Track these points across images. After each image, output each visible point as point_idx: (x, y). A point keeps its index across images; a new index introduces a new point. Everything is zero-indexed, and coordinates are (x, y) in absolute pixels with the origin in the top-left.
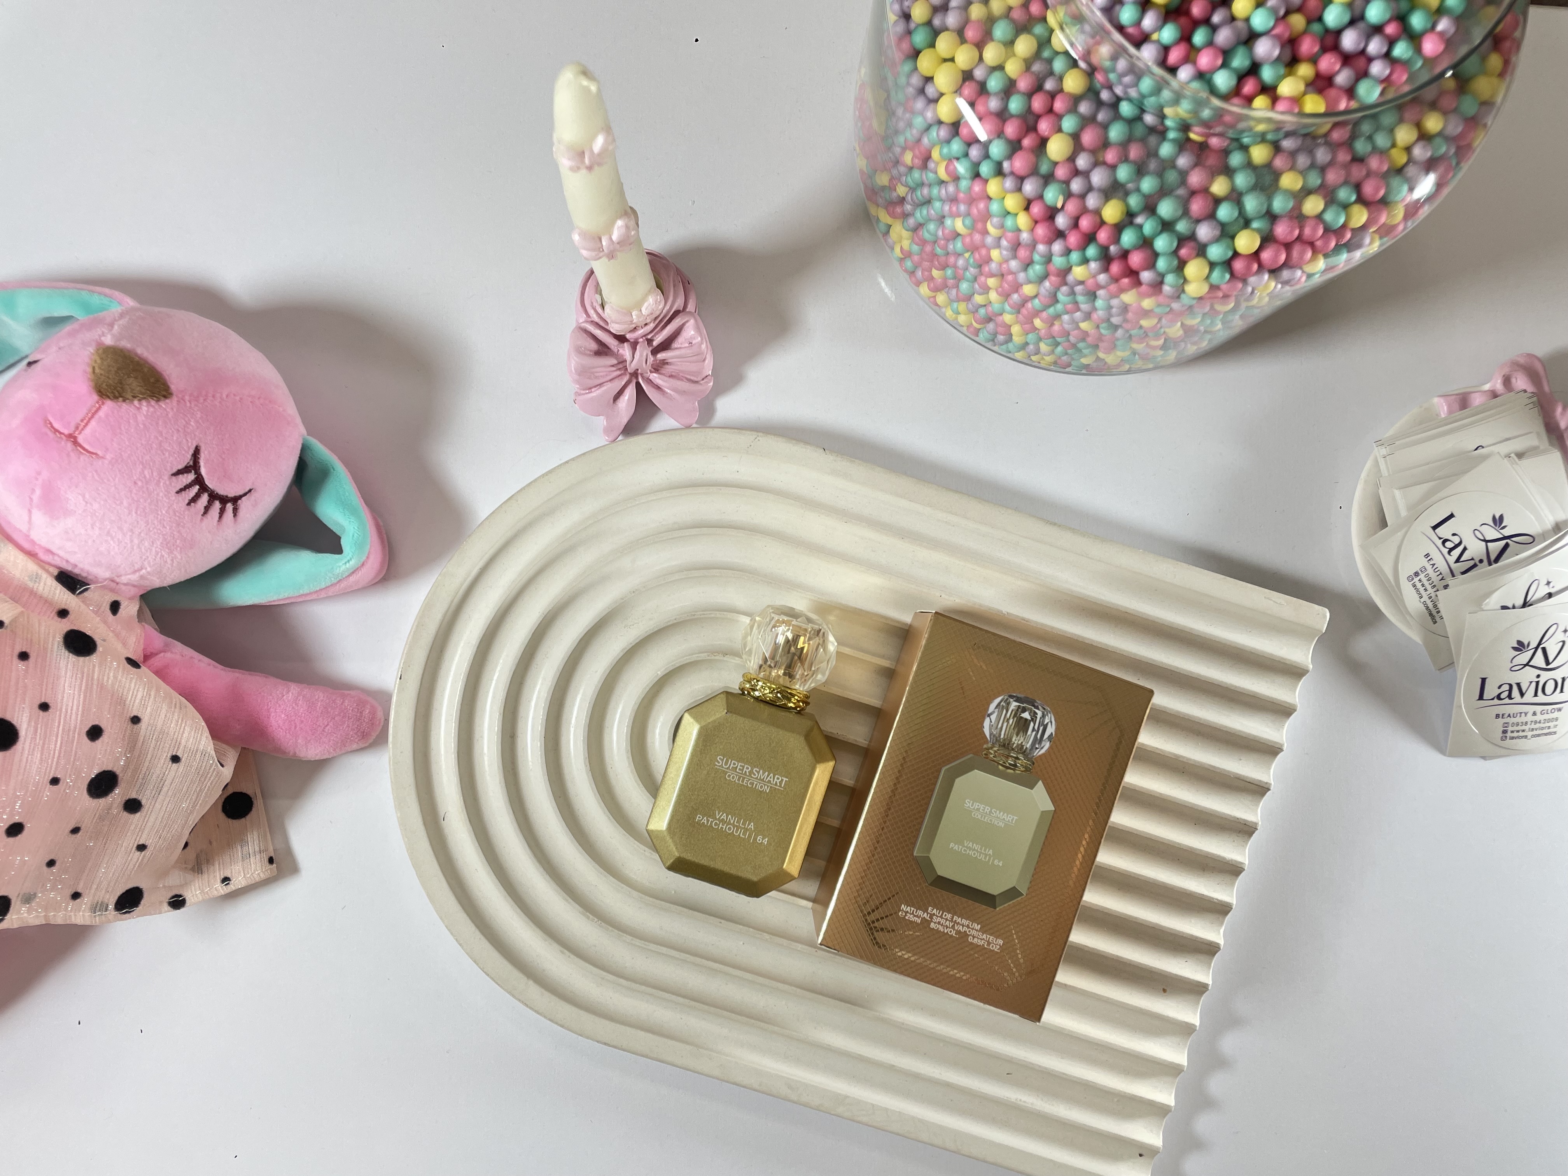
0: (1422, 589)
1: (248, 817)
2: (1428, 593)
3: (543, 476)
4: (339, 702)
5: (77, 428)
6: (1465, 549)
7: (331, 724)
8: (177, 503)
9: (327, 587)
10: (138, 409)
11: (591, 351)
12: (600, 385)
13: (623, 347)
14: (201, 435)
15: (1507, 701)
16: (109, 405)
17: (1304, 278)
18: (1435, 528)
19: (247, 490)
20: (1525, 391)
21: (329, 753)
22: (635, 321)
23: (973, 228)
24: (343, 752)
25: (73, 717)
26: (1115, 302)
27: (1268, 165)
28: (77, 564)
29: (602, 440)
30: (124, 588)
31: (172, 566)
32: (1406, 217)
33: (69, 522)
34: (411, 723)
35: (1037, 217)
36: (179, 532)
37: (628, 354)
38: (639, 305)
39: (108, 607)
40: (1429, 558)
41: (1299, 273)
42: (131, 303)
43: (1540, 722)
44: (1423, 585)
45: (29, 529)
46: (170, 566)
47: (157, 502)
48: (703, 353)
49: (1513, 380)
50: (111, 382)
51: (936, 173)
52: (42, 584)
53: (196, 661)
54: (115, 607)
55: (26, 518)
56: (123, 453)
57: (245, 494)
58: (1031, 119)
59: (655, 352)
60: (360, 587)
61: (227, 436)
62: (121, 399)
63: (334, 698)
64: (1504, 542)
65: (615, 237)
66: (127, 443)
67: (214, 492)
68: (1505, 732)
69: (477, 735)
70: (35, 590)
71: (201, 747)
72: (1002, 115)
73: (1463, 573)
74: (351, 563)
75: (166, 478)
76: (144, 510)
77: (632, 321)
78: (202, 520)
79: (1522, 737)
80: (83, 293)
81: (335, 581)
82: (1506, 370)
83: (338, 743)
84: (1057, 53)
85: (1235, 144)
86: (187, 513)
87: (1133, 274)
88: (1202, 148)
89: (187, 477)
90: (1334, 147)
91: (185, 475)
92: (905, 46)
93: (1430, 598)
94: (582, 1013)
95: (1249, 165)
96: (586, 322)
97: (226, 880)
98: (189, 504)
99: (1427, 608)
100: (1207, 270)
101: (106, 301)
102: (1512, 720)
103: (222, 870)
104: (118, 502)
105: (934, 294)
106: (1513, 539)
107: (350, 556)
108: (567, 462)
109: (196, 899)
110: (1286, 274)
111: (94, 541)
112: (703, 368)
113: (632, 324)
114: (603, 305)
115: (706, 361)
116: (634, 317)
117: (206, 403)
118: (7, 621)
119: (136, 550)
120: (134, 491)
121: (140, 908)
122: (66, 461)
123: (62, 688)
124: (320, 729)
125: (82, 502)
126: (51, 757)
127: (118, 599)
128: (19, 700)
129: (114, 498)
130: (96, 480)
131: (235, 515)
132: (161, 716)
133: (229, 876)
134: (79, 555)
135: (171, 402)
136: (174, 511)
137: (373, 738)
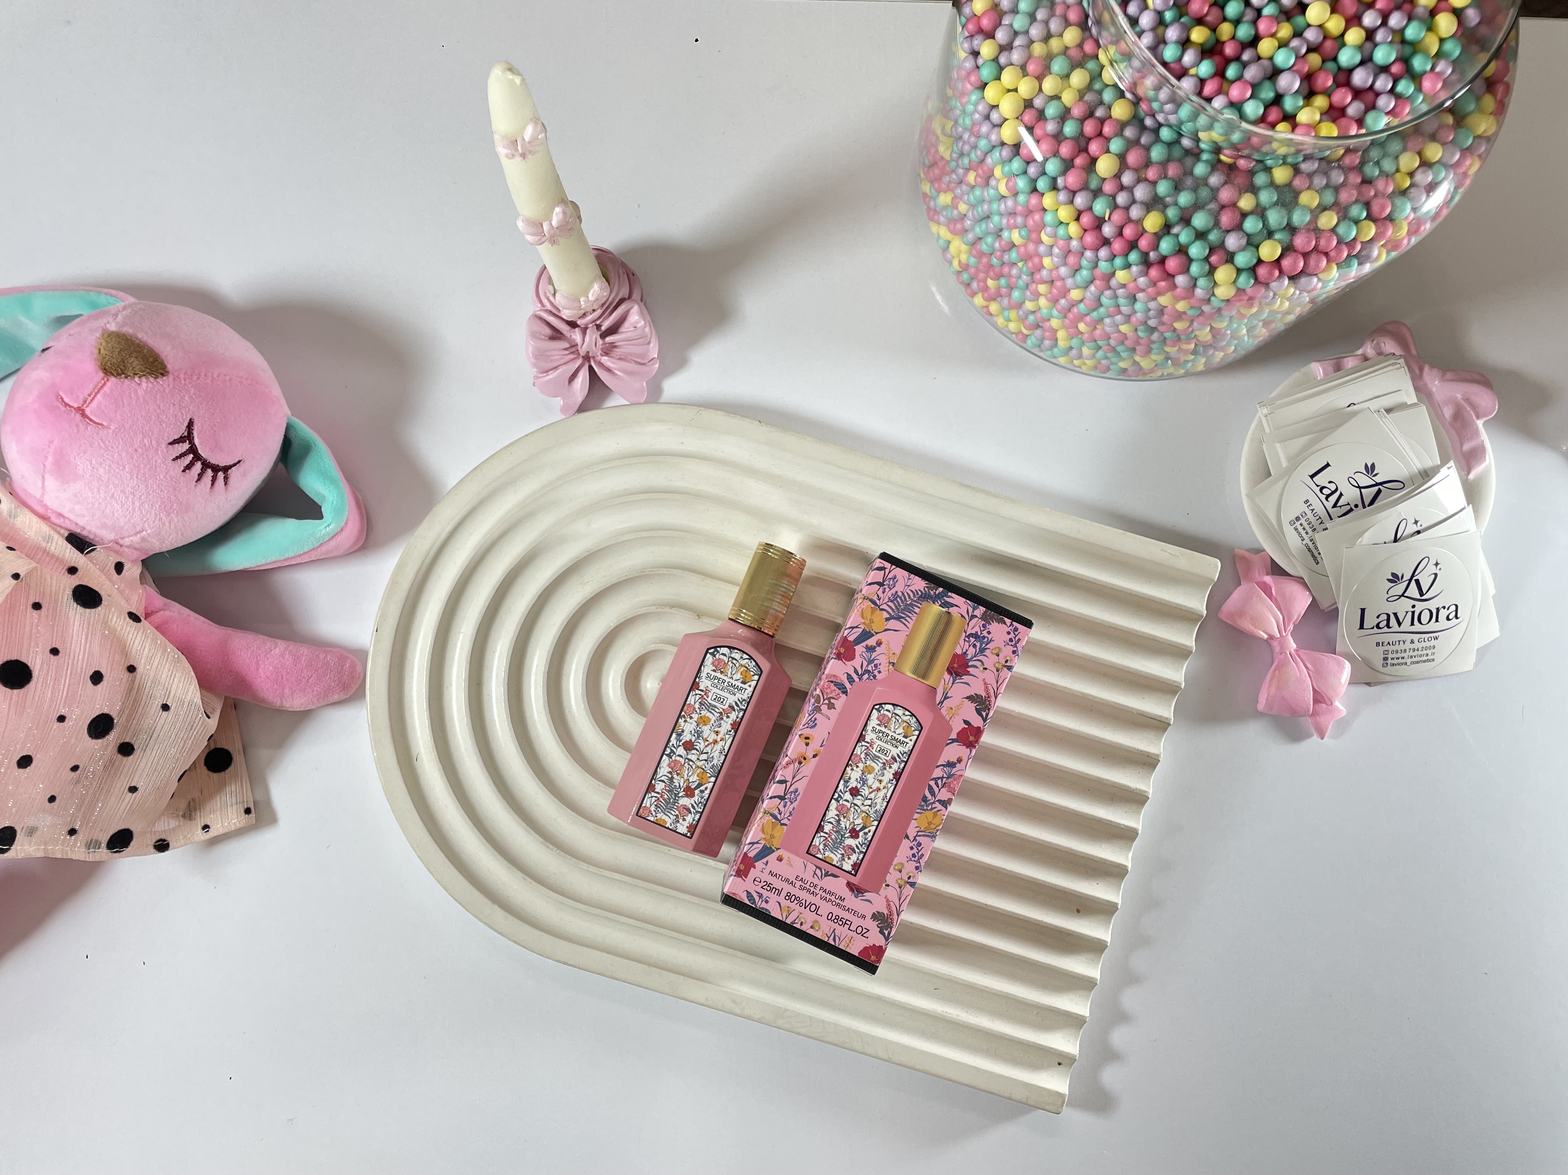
0: (1303, 533)
1: (227, 771)
2: (1309, 536)
3: (505, 448)
4: (322, 656)
5: (85, 402)
6: (1341, 495)
8: (174, 470)
9: (309, 551)
10: (139, 384)
11: (546, 336)
12: (556, 368)
13: (574, 332)
14: (194, 409)
16: (113, 379)
18: (1312, 477)
19: (236, 461)
20: (1393, 354)
21: (313, 703)
22: (583, 307)
24: (326, 702)
25: (80, 662)
28: (86, 526)
29: (559, 416)
30: (127, 549)
31: (170, 527)
33: (78, 486)
34: (386, 672)
36: (175, 496)
37: (579, 338)
38: (586, 291)
39: (113, 567)
40: (1308, 504)
42: (132, 300)
43: (1418, 650)
44: (1304, 529)
45: (43, 494)
46: (168, 531)
47: (156, 468)
48: (646, 336)
49: (1382, 345)
50: (114, 361)
52: (54, 544)
53: (193, 620)
54: (119, 567)
55: (40, 484)
56: (125, 424)
57: (235, 465)
59: (603, 336)
60: (340, 553)
61: (218, 411)
62: (123, 376)
63: (317, 653)
64: (1376, 488)
66: (129, 415)
67: (206, 461)
68: (1386, 659)
69: (446, 684)
70: (48, 549)
71: (189, 696)
73: (1339, 517)
74: (330, 527)
75: (163, 446)
76: (144, 476)
77: (579, 307)
78: (196, 486)
79: (1402, 664)
81: (318, 545)
82: (1376, 337)
83: (321, 693)
86: (182, 478)
89: (182, 447)
91: (181, 444)
93: (1311, 540)
96: (541, 310)
97: (206, 827)
98: (184, 471)
99: (1309, 550)
101: (112, 300)
102: (1391, 648)
103: (204, 818)
104: (121, 468)
106: (1384, 485)
107: (330, 520)
109: (178, 844)
111: (100, 504)
112: (648, 351)
113: (581, 309)
114: (554, 295)
115: (652, 345)
116: (582, 303)
117: (199, 381)
118: (22, 575)
119: (137, 512)
120: (135, 457)
121: (130, 848)
122: (75, 431)
123: (71, 636)
124: (304, 680)
125: (89, 467)
126: (60, 697)
127: (122, 560)
128: (32, 644)
129: (118, 464)
130: (101, 447)
131: (226, 484)
132: (154, 667)
133: (208, 824)
134: (87, 518)
135: (168, 379)
136: (171, 476)
137: (353, 691)
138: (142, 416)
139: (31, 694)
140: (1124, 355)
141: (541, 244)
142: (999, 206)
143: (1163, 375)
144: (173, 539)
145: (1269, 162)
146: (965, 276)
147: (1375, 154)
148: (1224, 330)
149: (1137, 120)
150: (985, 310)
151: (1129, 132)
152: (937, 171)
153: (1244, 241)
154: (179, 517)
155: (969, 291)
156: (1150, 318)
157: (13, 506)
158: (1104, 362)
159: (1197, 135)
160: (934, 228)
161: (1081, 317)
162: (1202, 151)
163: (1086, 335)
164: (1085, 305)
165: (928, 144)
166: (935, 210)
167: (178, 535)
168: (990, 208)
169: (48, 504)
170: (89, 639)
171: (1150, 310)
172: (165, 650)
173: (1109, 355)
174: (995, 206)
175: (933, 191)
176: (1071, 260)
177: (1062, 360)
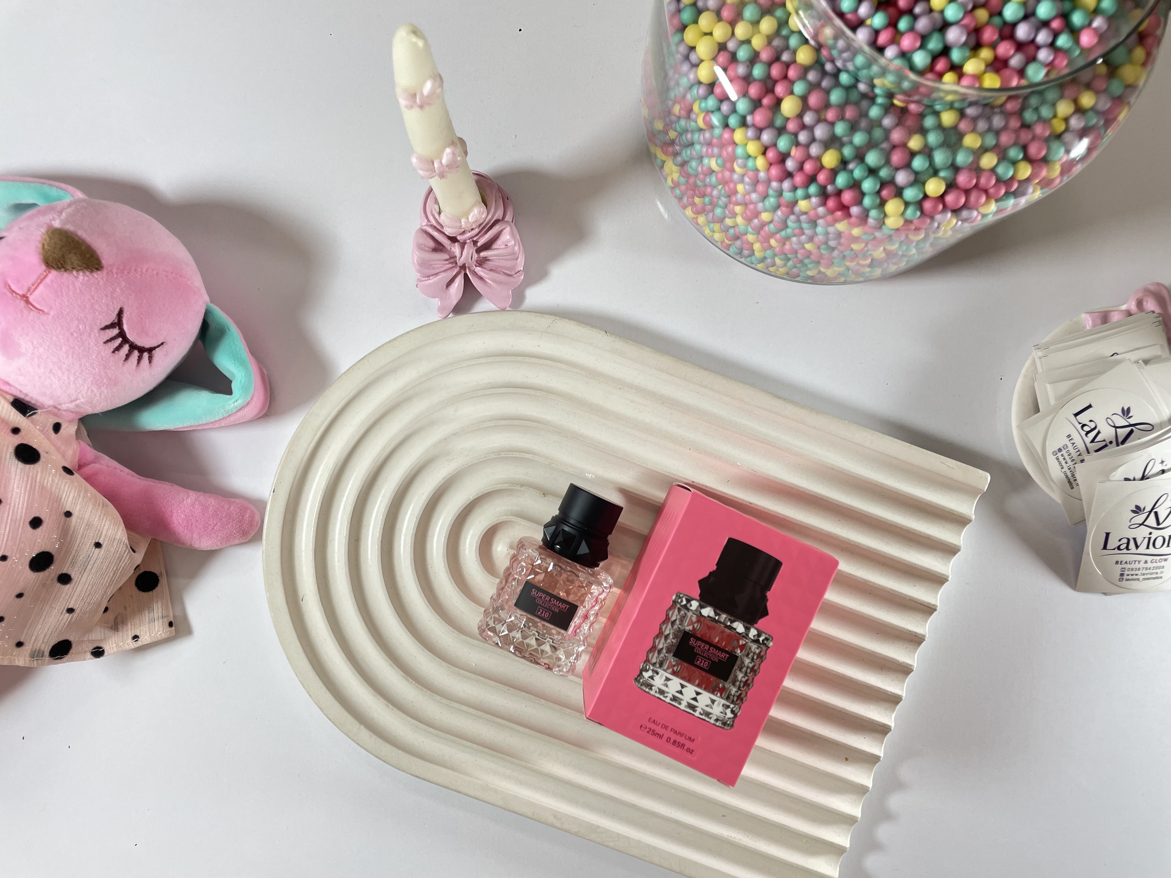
0: (1063, 462)
1: (155, 591)
2: (1068, 465)
3: (389, 342)
4: (226, 507)
5: (29, 290)
6: (1099, 432)
7: (219, 524)
8: (104, 351)
9: (220, 420)
11: (429, 248)
12: (437, 274)
13: (454, 246)
14: (124, 300)
15: (1125, 551)
16: (54, 273)
17: (979, 217)
18: (1076, 415)
19: (160, 343)
20: (1153, 312)
21: (217, 545)
22: (463, 227)
23: (723, 166)
25: (20, 510)
26: (831, 229)
27: (955, 128)
28: (28, 393)
29: (436, 317)
30: (64, 413)
31: (100, 398)
32: (1062, 173)
33: (21, 362)
34: (280, 525)
35: (771, 161)
36: (106, 373)
37: (457, 251)
38: (467, 214)
39: (51, 427)
40: (1070, 438)
41: (975, 213)
42: (80, 195)
43: (1150, 569)
44: (1064, 459)
47: (89, 349)
48: (515, 254)
49: (1145, 303)
50: (55, 255)
51: (696, 122)
52: (1, 407)
53: (118, 471)
54: (57, 427)
56: (63, 311)
57: (158, 346)
58: (770, 85)
59: (479, 250)
60: (247, 420)
61: (145, 301)
62: (63, 270)
63: (223, 504)
64: (1129, 429)
65: (444, 161)
66: (67, 303)
67: (133, 343)
68: (1122, 575)
69: (330, 537)
71: (118, 537)
72: (747, 79)
73: (1097, 451)
74: (238, 402)
75: (96, 331)
76: (78, 355)
77: (461, 226)
78: (123, 364)
79: (1135, 579)
80: (44, 186)
81: (226, 415)
82: (1140, 295)
83: (224, 538)
84: (793, 32)
85: (929, 110)
86: (112, 358)
87: (845, 208)
88: (904, 111)
89: (112, 331)
90: (1007, 115)
91: (111, 329)
92: (675, 21)
93: (1069, 469)
94: (400, 752)
95: (940, 127)
96: (427, 225)
97: (136, 637)
98: (113, 352)
99: (1067, 477)
100: (903, 208)
101: (62, 193)
102: (1128, 566)
103: (133, 630)
104: (58, 348)
105: (696, 216)
106: (1137, 427)
107: (238, 397)
108: (408, 333)
109: (112, 651)
110: (965, 214)
111: (40, 377)
112: (516, 265)
113: (461, 229)
114: (440, 213)
115: (519, 260)
116: (463, 223)
117: (129, 275)
119: (72, 386)
120: (71, 340)
121: (69, 655)
122: (19, 315)
123: (11, 489)
124: (210, 528)
125: (31, 346)
126: (3, 540)
127: (60, 421)
129: (56, 345)
130: (41, 330)
131: (150, 362)
132: (87, 514)
133: (139, 634)
134: (29, 387)
135: (102, 274)
136: (102, 356)
137: (252, 535)
138: (78, 305)
141: (431, 179)
144: (104, 405)
154: (109, 389)
167: (107, 403)
172: (96, 501)
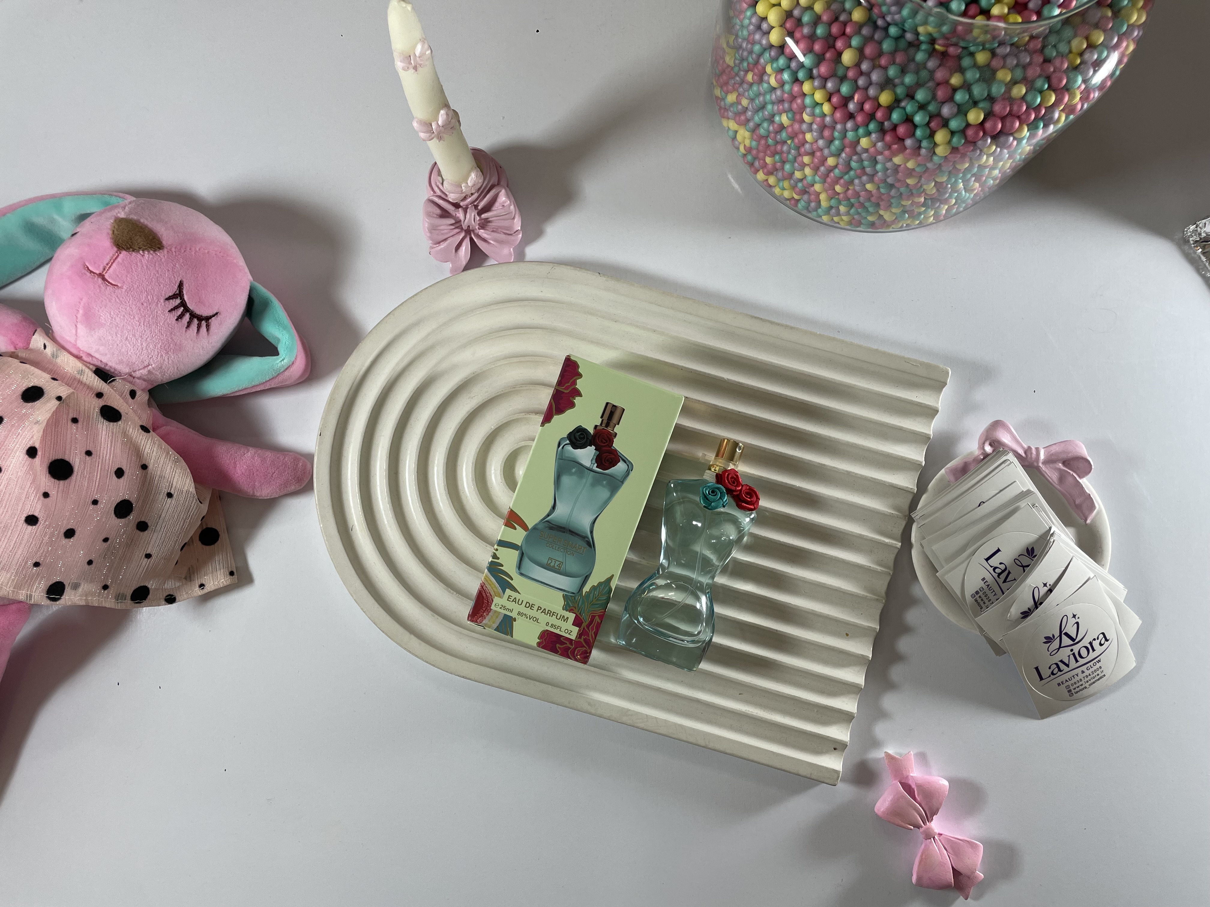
1: (216, 544)
4: (281, 458)
5: (104, 269)
7: (277, 472)
8: (170, 319)
9: (270, 380)
10: (143, 256)
12: (445, 240)
13: (458, 211)
14: (183, 274)
16: (124, 253)
19: (215, 312)
21: (277, 493)
22: (464, 191)
24: (285, 492)
28: (108, 363)
29: (449, 275)
30: (138, 380)
31: (168, 363)
33: (101, 332)
36: (171, 338)
37: (461, 215)
38: (465, 180)
39: (128, 393)
42: (136, 198)
45: (76, 341)
46: (167, 364)
47: (157, 317)
48: (512, 212)
50: (124, 239)
52: (85, 376)
53: (186, 432)
54: (133, 394)
55: (74, 331)
56: (134, 285)
57: (214, 316)
59: (480, 213)
60: (292, 382)
61: (200, 275)
62: (131, 249)
63: (278, 456)
65: (440, 123)
66: (136, 278)
67: (193, 312)
69: (372, 473)
70: (81, 379)
71: (187, 487)
74: (284, 362)
75: (162, 301)
76: (148, 323)
77: (462, 191)
81: (275, 375)
83: (281, 485)
86: (176, 325)
89: (175, 301)
91: (174, 300)
96: (433, 196)
97: (202, 586)
98: (177, 320)
103: (200, 579)
104: (132, 317)
107: (284, 357)
109: (183, 598)
111: (118, 345)
112: (513, 223)
113: (462, 193)
114: (442, 184)
115: (516, 220)
116: (463, 188)
117: (185, 253)
118: (64, 397)
119: (145, 351)
120: (142, 309)
121: (147, 600)
122: (98, 291)
123: (100, 443)
124: (270, 475)
125: (110, 318)
126: (93, 486)
127: (135, 388)
128: (73, 448)
129: (130, 314)
130: (117, 302)
131: (208, 330)
132: (160, 466)
133: (204, 583)
134: (108, 356)
135: (164, 252)
136: (168, 323)
137: (305, 483)
138: (146, 279)
139: (73, 483)
140: (871, 209)
141: (430, 140)
142: (771, 96)
143: (902, 227)
144: (171, 372)
145: (972, 49)
146: (749, 158)
147: (1053, 39)
148: (945, 184)
149: (871, 22)
150: (765, 183)
151: (865, 31)
152: (725, 77)
153: (955, 110)
154: (175, 354)
155: (753, 169)
156: (889, 177)
157: (55, 350)
158: (856, 217)
159: (916, 30)
160: (725, 123)
161: (837, 181)
162: (922, 43)
163: (842, 196)
164: (838, 170)
165: (718, 58)
166: (725, 108)
167: (174, 368)
168: (764, 99)
169: (80, 347)
170: (113, 444)
171: (888, 169)
172: (168, 453)
173: (859, 210)
174: (768, 97)
175: (723, 93)
176: (826, 133)
177: (825, 218)
